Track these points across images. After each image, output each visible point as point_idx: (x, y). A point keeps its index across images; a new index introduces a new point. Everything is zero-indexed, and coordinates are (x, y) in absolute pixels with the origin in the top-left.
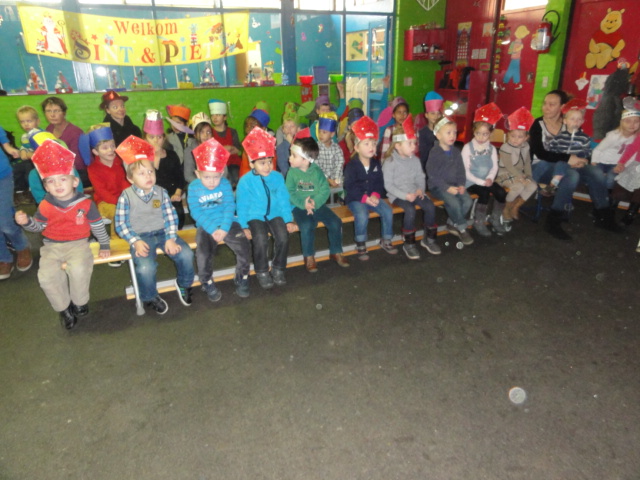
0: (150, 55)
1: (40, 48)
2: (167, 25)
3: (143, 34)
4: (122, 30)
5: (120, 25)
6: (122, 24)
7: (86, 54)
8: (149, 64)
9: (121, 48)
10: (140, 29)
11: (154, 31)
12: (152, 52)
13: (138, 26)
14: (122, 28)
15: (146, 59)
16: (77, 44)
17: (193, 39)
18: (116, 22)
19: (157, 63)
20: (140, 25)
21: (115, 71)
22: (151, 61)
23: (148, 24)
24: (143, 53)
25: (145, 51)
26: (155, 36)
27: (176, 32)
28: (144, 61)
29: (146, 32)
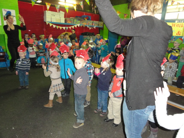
0: (179, 33)
3: (180, 27)
4: (174, 26)
5: (173, 24)
6: (174, 24)
8: (178, 36)
10: (179, 26)
13: (179, 25)
15: (178, 34)
18: (172, 24)
19: (181, 35)
22: (179, 35)
23: (182, 24)
24: (177, 32)
25: (178, 32)
28: (177, 34)
29: (181, 26)
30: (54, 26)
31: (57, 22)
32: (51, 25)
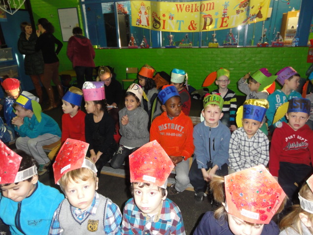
0: (194, 25)
1: (137, 23)
2: (207, 4)
3: (192, 11)
5: (179, 6)
8: (193, 31)
9: (178, 21)
10: (190, 9)
11: (199, 9)
12: (195, 23)
13: (189, 7)
14: (180, 9)
15: (191, 28)
16: (155, 20)
17: (224, 12)
18: (177, 5)
19: (197, 30)
20: (191, 6)
21: (171, 36)
22: (194, 29)
23: (196, 5)
24: (190, 24)
25: (192, 24)
26: (199, 12)
27: (213, 9)
28: (189, 29)
29: (194, 10)
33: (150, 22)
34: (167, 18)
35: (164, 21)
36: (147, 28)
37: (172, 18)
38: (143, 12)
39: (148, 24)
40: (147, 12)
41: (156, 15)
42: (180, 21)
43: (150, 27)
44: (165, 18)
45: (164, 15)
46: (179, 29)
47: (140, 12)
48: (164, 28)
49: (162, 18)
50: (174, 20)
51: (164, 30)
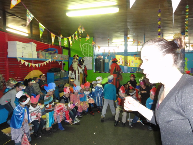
5: (135, 58)
7: (127, 64)
16: (126, 62)
21: (133, 68)
30: (27, 63)
31: (29, 57)
32: (23, 62)
33: (124, 63)
34: (131, 62)
35: (130, 63)
36: (122, 65)
37: (133, 62)
38: (121, 59)
39: (123, 64)
40: (123, 59)
41: (126, 61)
42: (136, 63)
43: (123, 65)
44: (130, 62)
45: (129, 61)
46: (136, 66)
47: (120, 59)
48: (129, 65)
49: (129, 62)
50: (134, 63)
51: (129, 66)
